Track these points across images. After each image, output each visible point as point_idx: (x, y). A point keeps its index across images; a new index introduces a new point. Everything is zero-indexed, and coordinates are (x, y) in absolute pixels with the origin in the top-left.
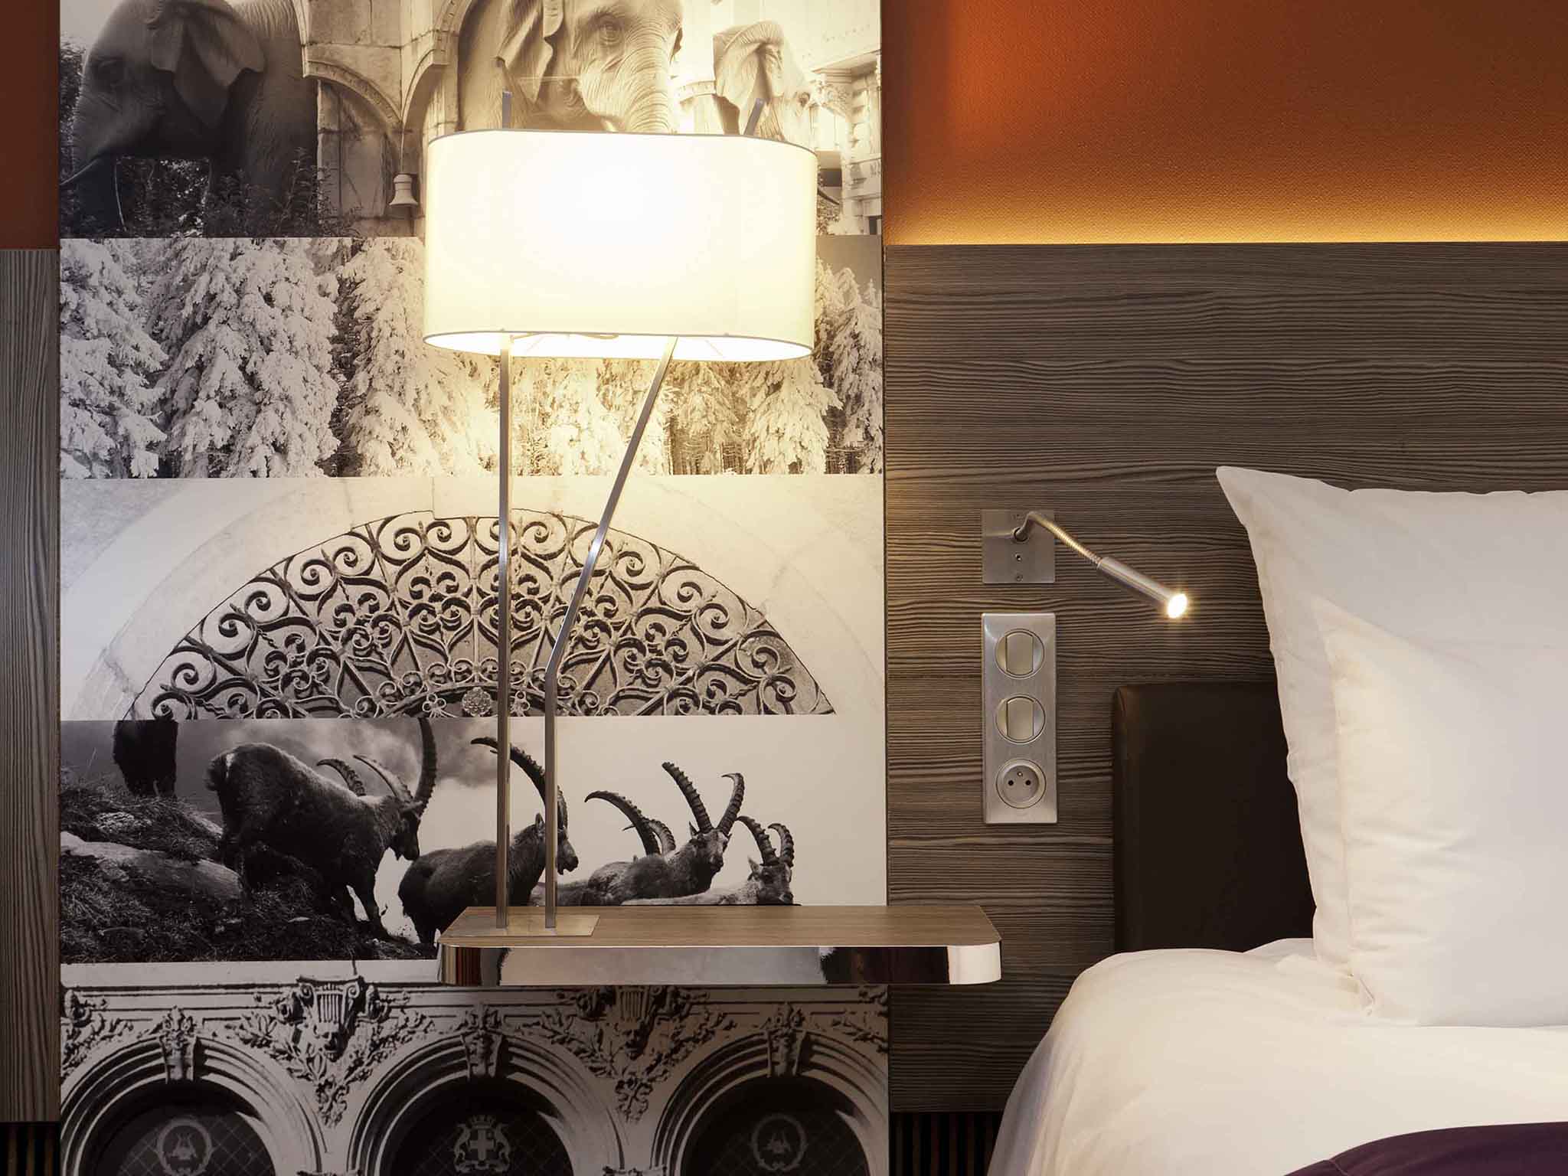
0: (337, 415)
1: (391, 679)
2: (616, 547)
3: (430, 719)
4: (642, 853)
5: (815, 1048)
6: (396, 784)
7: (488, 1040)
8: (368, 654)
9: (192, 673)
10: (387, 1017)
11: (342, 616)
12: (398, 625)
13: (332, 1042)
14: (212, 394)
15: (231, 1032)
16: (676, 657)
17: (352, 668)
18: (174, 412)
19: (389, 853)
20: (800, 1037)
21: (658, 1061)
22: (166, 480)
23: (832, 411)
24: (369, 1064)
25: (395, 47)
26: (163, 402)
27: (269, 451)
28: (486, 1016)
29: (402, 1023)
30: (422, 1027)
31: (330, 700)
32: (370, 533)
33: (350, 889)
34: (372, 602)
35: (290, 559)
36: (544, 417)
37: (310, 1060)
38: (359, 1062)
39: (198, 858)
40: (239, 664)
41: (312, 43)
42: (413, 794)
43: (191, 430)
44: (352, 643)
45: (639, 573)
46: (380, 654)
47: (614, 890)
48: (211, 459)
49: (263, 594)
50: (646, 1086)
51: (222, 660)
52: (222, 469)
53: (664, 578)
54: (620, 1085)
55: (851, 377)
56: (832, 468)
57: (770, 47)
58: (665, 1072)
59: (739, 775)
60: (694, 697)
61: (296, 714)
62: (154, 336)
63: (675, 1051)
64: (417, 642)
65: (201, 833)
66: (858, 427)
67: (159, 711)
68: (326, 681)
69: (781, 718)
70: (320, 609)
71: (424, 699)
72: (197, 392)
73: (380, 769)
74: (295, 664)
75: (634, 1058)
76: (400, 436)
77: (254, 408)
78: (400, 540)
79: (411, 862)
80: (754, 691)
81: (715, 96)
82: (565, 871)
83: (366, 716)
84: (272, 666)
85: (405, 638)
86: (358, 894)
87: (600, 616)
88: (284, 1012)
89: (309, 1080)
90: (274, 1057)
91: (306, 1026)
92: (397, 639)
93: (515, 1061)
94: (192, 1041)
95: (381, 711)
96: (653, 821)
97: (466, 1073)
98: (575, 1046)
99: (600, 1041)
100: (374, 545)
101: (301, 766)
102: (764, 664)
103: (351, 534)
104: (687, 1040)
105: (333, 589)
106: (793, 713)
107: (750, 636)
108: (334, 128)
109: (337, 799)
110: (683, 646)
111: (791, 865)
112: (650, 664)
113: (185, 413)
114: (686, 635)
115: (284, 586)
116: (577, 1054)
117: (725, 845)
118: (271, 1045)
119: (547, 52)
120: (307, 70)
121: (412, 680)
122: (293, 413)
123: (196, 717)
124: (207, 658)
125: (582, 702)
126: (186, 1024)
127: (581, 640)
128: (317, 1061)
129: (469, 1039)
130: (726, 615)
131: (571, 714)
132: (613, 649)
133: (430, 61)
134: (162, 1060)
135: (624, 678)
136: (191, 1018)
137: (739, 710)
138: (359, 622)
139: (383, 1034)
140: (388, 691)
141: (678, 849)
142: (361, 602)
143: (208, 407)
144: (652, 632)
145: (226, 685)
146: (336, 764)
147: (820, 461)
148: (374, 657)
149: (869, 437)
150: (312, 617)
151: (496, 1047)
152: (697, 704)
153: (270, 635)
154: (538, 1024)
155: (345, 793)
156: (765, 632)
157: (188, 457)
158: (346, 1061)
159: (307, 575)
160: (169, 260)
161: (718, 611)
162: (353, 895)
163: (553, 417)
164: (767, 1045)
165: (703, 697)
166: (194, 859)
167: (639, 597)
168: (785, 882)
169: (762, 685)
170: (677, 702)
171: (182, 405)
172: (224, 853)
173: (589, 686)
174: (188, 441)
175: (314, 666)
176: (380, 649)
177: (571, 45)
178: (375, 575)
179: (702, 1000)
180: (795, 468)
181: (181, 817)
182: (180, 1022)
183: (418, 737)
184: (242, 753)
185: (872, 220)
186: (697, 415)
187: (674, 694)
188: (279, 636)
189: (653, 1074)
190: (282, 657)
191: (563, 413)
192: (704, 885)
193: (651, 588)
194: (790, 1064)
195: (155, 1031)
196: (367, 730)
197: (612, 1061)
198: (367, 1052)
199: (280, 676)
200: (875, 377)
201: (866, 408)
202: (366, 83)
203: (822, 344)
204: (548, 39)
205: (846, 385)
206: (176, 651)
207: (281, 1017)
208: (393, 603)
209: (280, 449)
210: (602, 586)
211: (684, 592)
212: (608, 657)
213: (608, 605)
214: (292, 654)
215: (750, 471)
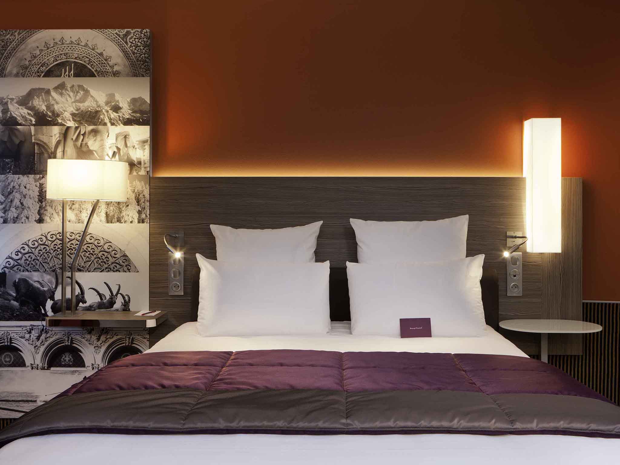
0: (39, 211)
1: (49, 265)
2: (95, 238)
3: (57, 273)
4: (100, 300)
5: (134, 340)
6: (50, 286)
7: (68, 338)
8: (45, 260)
9: (9, 263)
10: (48, 333)
11: (40, 251)
12: (51, 254)
13: (37, 338)
14: (14, 207)
15: (17, 335)
16: (107, 261)
17: (42, 262)
18: (6, 210)
19: (49, 300)
20: (131, 338)
21: (103, 342)
22: (5, 224)
23: (139, 210)
24: (45, 342)
25: (51, 136)
26: (4, 208)
27: (25, 218)
28: (68, 333)
29: (51, 334)
30: (55, 335)
31: (37, 269)
32: (45, 235)
33: (41, 307)
34: (46, 249)
35: (29, 240)
36: (81, 211)
37: (33, 341)
38: (43, 342)
39: (10, 300)
40: (19, 261)
41: (34, 135)
42: (54, 288)
43: (10, 214)
44: (42, 257)
45: (99, 243)
46: (47, 259)
47: (94, 308)
48: (14, 220)
49: (24, 247)
50: (100, 347)
51: (16, 260)
52: (16, 222)
53: (104, 244)
54: (95, 347)
55: (143, 204)
56: (139, 222)
57: (127, 136)
58: (104, 344)
59: (119, 285)
60: (110, 269)
61: (30, 272)
62: (2, 195)
63: (106, 340)
64: (55, 257)
65: (11, 295)
66: (144, 214)
67: (3, 271)
68: (36, 265)
69: (128, 273)
70: (35, 250)
71: (56, 269)
72: (11, 206)
73: (47, 283)
74: (30, 261)
75: (98, 342)
76: (52, 216)
77: (22, 210)
78: (51, 236)
79: (53, 302)
80: (123, 268)
81: (116, 146)
82: (84, 304)
83: (44, 272)
84: (26, 262)
85: (52, 257)
86: (43, 308)
87: (92, 252)
88: (28, 331)
89: (32, 345)
90: (25, 340)
91: (32, 334)
92: (51, 256)
93: (74, 342)
94: (9, 337)
95: (47, 271)
96: (102, 294)
97: (64, 344)
98: (86, 339)
99: (91, 338)
100: (46, 237)
101: (31, 282)
102: (125, 262)
103: (42, 235)
104: (109, 338)
105: (38, 246)
106: (130, 272)
107: (122, 256)
108: (39, 152)
109: (38, 289)
110: (108, 258)
111: (130, 303)
112: (101, 262)
113: (9, 210)
114: (109, 256)
115: (28, 245)
116: (86, 340)
117: (116, 299)
118: (25, 338)
119: (82, 137)
120: (33, 141)
121: (54, 265)
122: (30, 210)
123: (10, 272)
124: (13, 260)
125: (88, 270)
126: (8, 334)
127: (88, 257)
128: (34, 341)
129: (65, 337)
130: (117, 252)
131: (86, 272)
132: (94, 259)
133: (58, 139)
134: (3, 341)
135: (96, 265)
136: (9, 333)
137: (119, 271)
138: (43, 253)
139: (48, 336)
140: (49, 267)
141: (107, 299)
142: (43, 249)
143: (13, 209)
144: (102, 255)
145: (17, 265)
146: (38, 282)
147: (136, 221)
148: (46, 260)
149: (146, 216)
150: (34, 252)
151: (70, 339)
152: (111, 270)
153: (25, 255)
154: (78, 334)
155: (40, 288)
156: (125, 256)
157: (9, 219)
158: (40, 341)
159: (33, 243)
160: (5, 179)
161: (115, 251)
162: (41, 308)
163: (82, 211)
164: (124, 339)
165: (112, 269)
166: (10, 301)
167: (99, 248)
168: (128, 306)
169: (124, 267)
170: (107, 270)
171: (8, 209)
172: (16, 299)
173: (89, 266)
174: (9, 216)
175: (34, 262)
176: (47, 258)
177: (87, 136)
178: (46, 243)
179: (111, 330)
180: (131, 222)
181: (7, 292)
182: (7, 333)
183: (55, 276)
184: (19, 279)
185: (148, 172)
186: (111, 211)
187: (106, 268)
188: (27, 256)
189: (101, 345)
190: (28, 260)
191: (85, 210)
192: (112, 307)
193: (102, 246)
194: (129, 343)
195: (2, 335)
196: (45, 275)
197: (93, 342)
198: (44, 340)
199: (27, 264)
200: (148, 204)
201: (146, 210)
202: (45, 143)
203: (137, 197)
204: (82, 135)
205: (142, 205)
206: (7, 258)
207: (27, 333)
208: (50, 249)
209: (28, 218)
210: (92, 246)
211: (109, 247)
212: (93, 260)
213: (93, 250)
214: (30, 259)
215: (122, 223)
